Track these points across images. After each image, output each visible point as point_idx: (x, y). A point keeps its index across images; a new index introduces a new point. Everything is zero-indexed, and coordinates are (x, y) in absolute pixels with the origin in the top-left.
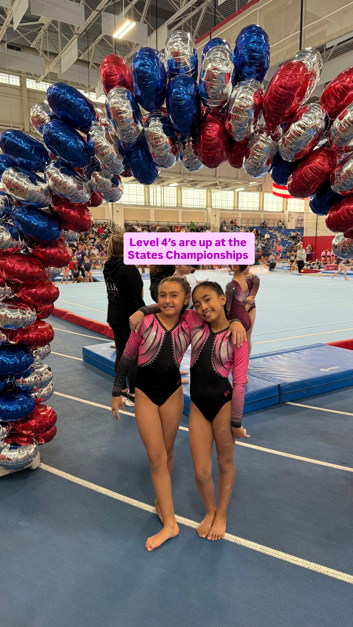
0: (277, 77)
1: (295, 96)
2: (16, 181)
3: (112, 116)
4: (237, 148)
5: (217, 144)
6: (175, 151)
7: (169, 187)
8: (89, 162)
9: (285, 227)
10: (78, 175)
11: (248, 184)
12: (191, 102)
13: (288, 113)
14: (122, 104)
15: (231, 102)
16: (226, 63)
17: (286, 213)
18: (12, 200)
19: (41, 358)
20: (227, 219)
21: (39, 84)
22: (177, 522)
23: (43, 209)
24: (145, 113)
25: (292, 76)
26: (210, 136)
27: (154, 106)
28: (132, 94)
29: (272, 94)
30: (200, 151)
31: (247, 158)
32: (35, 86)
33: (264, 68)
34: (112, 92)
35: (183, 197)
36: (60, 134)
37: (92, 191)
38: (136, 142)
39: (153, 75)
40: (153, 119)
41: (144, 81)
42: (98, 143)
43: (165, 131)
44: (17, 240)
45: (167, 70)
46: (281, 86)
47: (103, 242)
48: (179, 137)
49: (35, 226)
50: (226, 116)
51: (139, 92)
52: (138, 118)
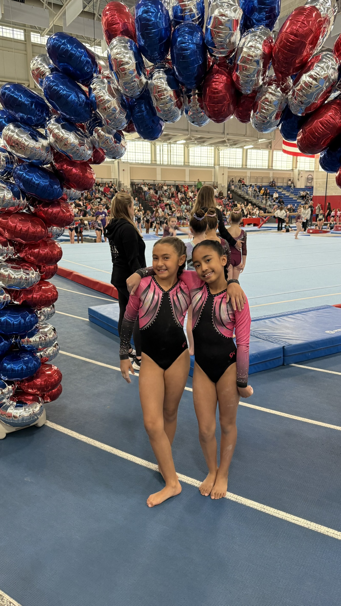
0: (288, 23)
1: (306, 44)
2: (17, 137)
3: (114, 68)
4: (244, 102)
5: (224, 97)
6: (179, 105)
7: (176, 145)
8: (91, 117)
9: (294, 186)
10: (79, 130)
11: (257, 141)
12: (196, 51)
13: (299, 63)
14: (125, 54)
15: (239, 51)
16: (234, 8)
17: (296, 171)
18: (14, 157)
19: (45, 318)
20: (235, 178)
21: (43, 38)
22: (179, 481)
23: (45, 166)
24: (148, 64)
25: (304, 22)
26: (216, 89)
27: (158, 56)
28: (135, 44)
29: (283, 42)
30: (205, 104)
31: (254, 112)
32: (39, 40)
33: (274, 14)
34: (115, 41)
35: (190, 155)
36: (61, 88)
37: (94, 148)
38: (139, 95)
39: (157, 23)
40: (157, 71)
41: (147, 29)
42: (100, 97)
43: (169, 84)
44: (19, 198)
45: (171, 18)
46: (292, 33)
47: (109, 201)
48: (184, 89)
49: (37, 184)
50: (233, 67)
51: (143, 41)
52: (141, 69)
